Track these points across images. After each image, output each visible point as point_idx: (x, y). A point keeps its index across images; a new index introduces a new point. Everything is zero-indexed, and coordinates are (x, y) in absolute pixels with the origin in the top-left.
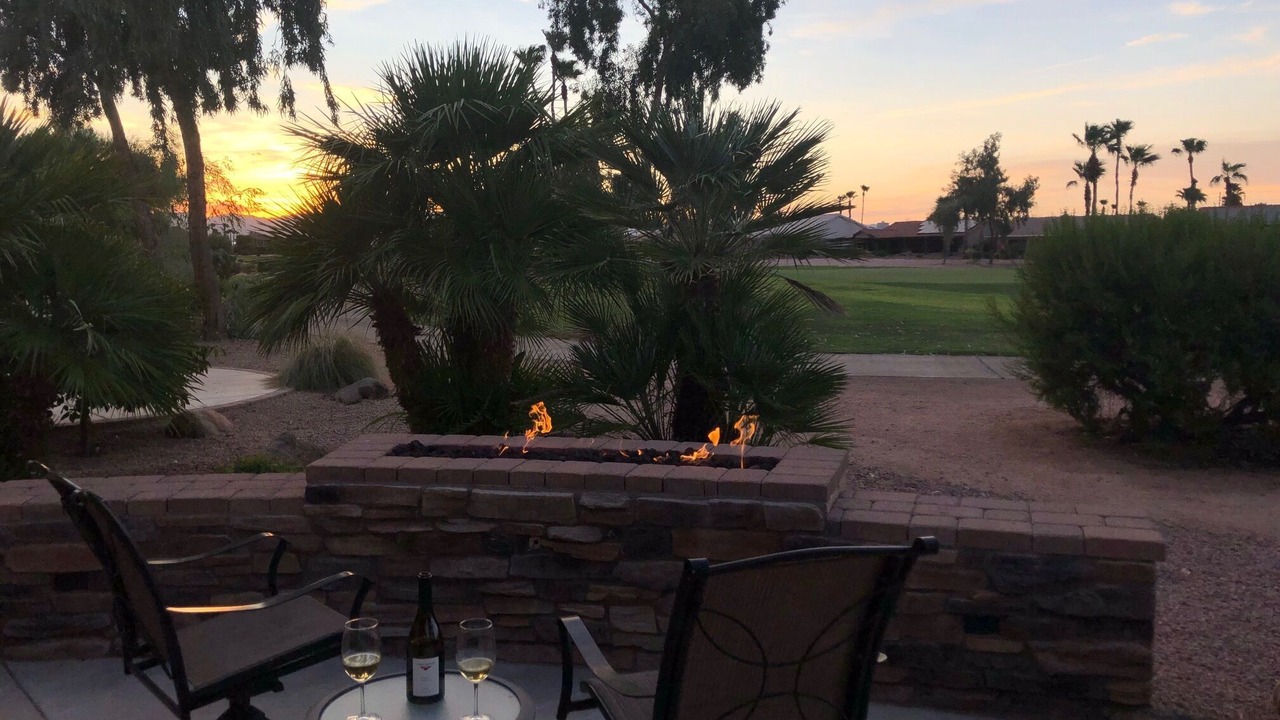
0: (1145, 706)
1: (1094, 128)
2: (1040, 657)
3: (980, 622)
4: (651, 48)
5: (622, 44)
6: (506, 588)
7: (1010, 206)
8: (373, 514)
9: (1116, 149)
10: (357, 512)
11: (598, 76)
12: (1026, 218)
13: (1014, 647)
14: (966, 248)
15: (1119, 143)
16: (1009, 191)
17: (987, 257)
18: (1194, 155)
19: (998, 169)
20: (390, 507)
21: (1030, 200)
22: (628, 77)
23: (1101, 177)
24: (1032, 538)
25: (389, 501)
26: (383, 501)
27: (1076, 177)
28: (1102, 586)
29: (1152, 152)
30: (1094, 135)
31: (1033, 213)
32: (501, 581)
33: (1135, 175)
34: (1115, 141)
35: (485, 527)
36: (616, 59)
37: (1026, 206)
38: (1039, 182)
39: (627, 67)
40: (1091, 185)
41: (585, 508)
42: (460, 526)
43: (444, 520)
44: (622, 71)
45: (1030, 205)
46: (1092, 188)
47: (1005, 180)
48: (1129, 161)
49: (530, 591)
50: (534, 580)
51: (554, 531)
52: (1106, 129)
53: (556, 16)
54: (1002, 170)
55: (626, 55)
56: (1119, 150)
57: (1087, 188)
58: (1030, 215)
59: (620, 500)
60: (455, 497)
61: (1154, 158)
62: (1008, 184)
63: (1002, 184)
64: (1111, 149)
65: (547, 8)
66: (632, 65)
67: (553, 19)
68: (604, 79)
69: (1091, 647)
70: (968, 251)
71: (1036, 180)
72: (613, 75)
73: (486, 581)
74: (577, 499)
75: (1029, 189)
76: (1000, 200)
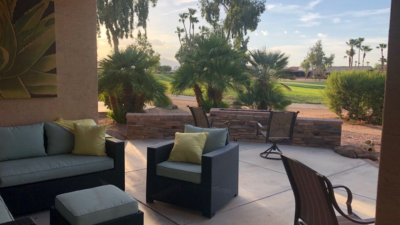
0: (340, 145)
1: (352, 40)
2: (325, 138)
3: (316, 134)
4: (227, 19)
5: (220, 18)
6: (242, 130)
7: (326, 63)
8: (221, 118)
9: (359, 47)
10: (218, 118)
11: (213, 27)
12: (331, 67)
13: (322, 137)
14: (312, 76)
15: (360, 45)
16: (325, 58)
17: (319, 78)
18: (383, 49)
19: (322, 51)
20: (224, 117)
21: (332, 61)
22: (221, 27)
23: (354, 55)
24: (324, 121)
25: (223, 116)
26: (222, 116)
27: (346, 55)
28: (334, 128)
29: (370, 48)
30: (353, 42)
31: (333, 65)
32: (241, 129)
33: (365, 55)
34: (359, 44)
35: (239, 121)
36: (218, 22)
37: (331, 63)
38: (335, 56)
39: (221, 25)
40: (351, 57)
41: (255, 118)
42: (235, 120)
43: (232, 120)
44: (220, 25)
45: (332, 63)
46: (351, 58)
47: (324, 55)
48: (363, 50)
49: (246, 131)
50: (246, 129)
51: (250, 121)
52: (356, 41)
53: (203, 10)
54: (323, 52)
55: (221, 21)
56: (360, 47)
57: (350, 58)
58: (332, 66)
59: (261, 117)
60: (234, 116)
61: (370, 50)
62: (325, 56)
63: (324, 56)
64: (358, 47)
65: (200, 8)
66: (222, 24)
67: (201, 11)
68: (215, 28)
69: (332, 137)
70: (312, 77)
71: (334, 55)
72: (217, 27)
73: (239, 129)
74: (254, 117)
75: (332, 58)
76: (323, 61)
